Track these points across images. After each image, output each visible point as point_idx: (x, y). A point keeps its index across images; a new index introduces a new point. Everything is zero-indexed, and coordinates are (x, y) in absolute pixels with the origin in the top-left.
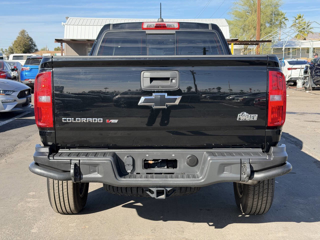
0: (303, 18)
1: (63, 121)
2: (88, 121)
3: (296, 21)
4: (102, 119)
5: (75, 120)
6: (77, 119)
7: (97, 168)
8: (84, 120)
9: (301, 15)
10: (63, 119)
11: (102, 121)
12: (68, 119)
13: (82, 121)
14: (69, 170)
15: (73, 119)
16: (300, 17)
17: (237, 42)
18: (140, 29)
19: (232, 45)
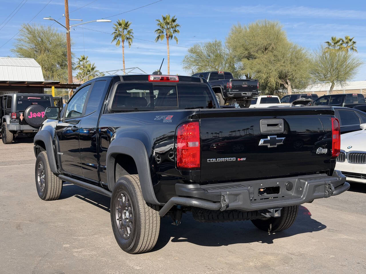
0: (87, 60)
1: (208, 161)
2: (225, 161)
3: (80, 62)
4: (235, 158)
5: (216, 160)
6: (218, 159)
7: (238, 197)
8: (223, 159)
9: (86, 57)
10: (208, 160)
11: (235, 160)
12: (211, 159)
13: (222, 161)
14: (219, 201)
15: (215, 159)
16: (84, 59)
17: (58, 86)
18: (147, 81)
19: (53, 87)
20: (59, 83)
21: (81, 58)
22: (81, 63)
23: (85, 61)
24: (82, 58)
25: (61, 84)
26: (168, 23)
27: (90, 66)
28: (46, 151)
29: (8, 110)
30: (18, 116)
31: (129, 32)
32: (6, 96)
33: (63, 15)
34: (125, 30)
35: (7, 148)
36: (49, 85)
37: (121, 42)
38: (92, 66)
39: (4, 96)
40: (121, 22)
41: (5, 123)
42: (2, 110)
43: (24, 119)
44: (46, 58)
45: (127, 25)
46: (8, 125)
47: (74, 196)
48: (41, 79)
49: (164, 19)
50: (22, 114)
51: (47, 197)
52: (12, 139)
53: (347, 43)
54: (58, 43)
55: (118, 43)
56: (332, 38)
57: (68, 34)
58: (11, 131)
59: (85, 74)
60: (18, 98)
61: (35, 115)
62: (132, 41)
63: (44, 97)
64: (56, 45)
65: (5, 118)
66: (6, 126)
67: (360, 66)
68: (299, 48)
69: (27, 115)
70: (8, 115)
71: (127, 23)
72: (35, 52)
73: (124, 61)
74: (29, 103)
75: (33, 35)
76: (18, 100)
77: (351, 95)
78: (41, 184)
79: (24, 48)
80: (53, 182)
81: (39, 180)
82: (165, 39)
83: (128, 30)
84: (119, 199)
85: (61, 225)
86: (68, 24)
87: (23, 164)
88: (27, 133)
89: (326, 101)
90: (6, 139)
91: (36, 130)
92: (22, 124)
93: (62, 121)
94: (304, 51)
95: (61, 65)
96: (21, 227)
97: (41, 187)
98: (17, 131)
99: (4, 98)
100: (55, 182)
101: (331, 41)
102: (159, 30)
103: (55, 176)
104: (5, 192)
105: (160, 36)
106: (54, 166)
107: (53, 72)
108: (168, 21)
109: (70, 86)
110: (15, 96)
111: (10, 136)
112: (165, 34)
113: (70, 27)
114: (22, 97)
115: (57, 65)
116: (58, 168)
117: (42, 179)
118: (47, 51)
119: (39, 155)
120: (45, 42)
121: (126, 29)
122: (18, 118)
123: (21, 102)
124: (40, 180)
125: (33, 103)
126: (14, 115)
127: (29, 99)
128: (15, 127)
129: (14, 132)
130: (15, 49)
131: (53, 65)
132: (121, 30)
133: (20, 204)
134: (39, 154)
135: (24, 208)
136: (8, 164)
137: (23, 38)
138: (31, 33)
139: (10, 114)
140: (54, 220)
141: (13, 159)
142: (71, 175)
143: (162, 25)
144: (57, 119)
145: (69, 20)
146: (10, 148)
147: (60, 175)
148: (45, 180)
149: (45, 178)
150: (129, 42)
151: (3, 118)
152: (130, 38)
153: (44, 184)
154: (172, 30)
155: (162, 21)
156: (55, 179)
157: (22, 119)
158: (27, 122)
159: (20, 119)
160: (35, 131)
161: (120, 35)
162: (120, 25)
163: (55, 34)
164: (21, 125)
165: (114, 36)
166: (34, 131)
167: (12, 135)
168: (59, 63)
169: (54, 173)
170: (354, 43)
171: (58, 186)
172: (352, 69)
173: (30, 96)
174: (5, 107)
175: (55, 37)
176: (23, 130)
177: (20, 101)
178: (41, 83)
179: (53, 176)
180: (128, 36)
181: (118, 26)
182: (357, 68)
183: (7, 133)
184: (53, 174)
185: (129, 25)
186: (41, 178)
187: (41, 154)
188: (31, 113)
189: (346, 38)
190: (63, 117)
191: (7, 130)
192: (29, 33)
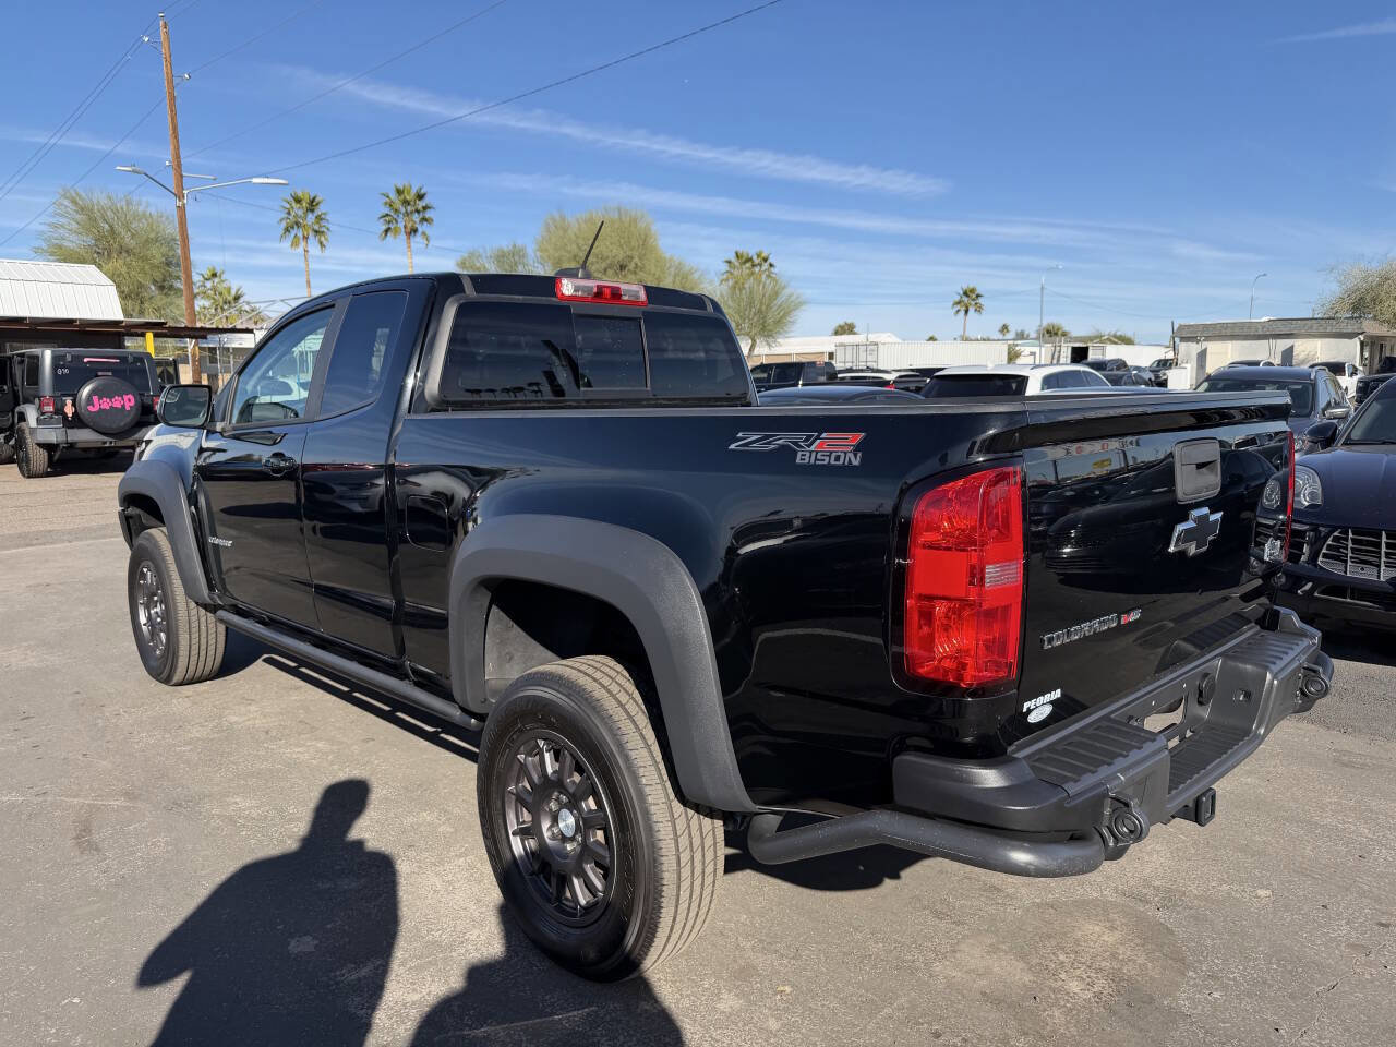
0: (223, 278)
3: (207, 282)
9: (218, 271)
16: (214, 275)
17: (161, 330)
18: (554, 299)
19: (149, 335)
20: (165, 323)
21: (207, 274)
22: (209, 284)
23: (216, 280)
24: (210, 274)
25: (170, 327)
26: (406, 203)
27: (229, 293)
28: (164, 529)
29: (32, 392)
30: (59, 405)
31: (319, 218)
32: (22, 355)
33: (167, 163)
34: (310, 215)
35: (32, 489)
36: (138, 330)
37: (301, 240)
38: (233, 293)
39: (18, 355)
40: (300, 195)
41: (23, 424)
42: (14, 390)
43: (75, 414)
44: (124, 270)
45: (312, 205)
46: (33, 431)
47: (260, 660)
48: (116, 314)
49: (399, 192)
50: (69, 402)
51: (178, 677)
52: (46, 463)
53: (760, 265)
54: (152, 235)
55: (295, 244)
56: (737, 254)
57: (182, 210)
58: (41, 445)
59: (219, 310)
60: (56, 360)
61: (106, 404)
62: (326, 239)
63: (130, 359)
64: (147, 241)
65: (23, 410)
66: (27, 431)
67: (803, 307)
68: (687, 269)
69: (83, 403)
70: (32, 403)
71: (314, 199)
72: (95, 255)
73: (308, 283)
74: (90, 373)
75: (89, 217)
76: (55, 366)
77: (813, 364)
78: (153, 634)
79: (66, 244)
80: (194, 630)
81: (143, 619)
82: (403, 236)
83: (316, 214)
84: (521, 757)
85: (250, 808)
86: (181, 186)
87: (81, 540)
88: (86, 450)
89: (765, 375)
90: (28, 466)
91: (111, 442)
92: (73, 428)
93: (221, 433)
94: (696, 276)
95: (162, 288)
96: (96, 837)
97: (152, 640)
98: (57, 445)
99: (17, 359)
100: (203, 628)
101: (733, 259)
102: (387, 215)
103: (203, 611)
104: (29, 652)
105: (389, 228)
106: (196, 580)
107: (142, 303)
108: (408, 198)
109: (192, 333)
110: (47, 356)
111: (39, 458)
112: (401, 225)
113: (185, 192)
114: (69, 358)
115: (153, 287)
116: (211, 588)
117: (153, 616)
118: (124, 254)
119: (140, 540)
120: (120, 234)
121: (312, 211)
122: (59, 411)
123: (66, 371)
124: (149, 618)
125: (100, 373)
126: (48, 405)
127: (89, 362)
128: (53, 435)
129: (49, 447)
130: (44, 246)
131: (141, 286)
132: (300, 213)
133: (83, 705)
134: (138, 535)
135: (96, 725)
136: (35, 542)
137: (63, 221)
138: (82, 209)
139: (37, 401)
140: (218, 785)
141: (51, 523)
142: (268, 617)
143: (395, 206)
144: (202, 427)
145: (182, 176)
146: (41, 489)
147: (221, 613)
148: (168, 623)
149: (168, 615)
150: (321, 243)
151: (17, 410)
152: (323, 232)
153: (163, 635)
154: (416, 217)
155: (393, 196)
156: (203, 619)
157: (70, 415)
158: (86, 422)
159: (65, 415)
160: (107, 445)
161: (298, 224)
162: (298, 201)
163: (144, 214)
164: (69, 431)
165: (284, 224)
166: (105, 443)
167: (46, 454)
168: (155, 282)
169: (197, 603)
170: (771, 265)
171: (212, 642)
172: (786, 314)
173: (91, 356)
174: (23, 384)
175: (144, 221)
176: (76, 443)
177: (63, 367)
178: (116, 323)
179: (194, 612)
180: (316, 227)
181: (294, 204)
182: (795, 313)
183: (30, 451)
184: (193, 605)
185: (317, 204)
186: (149, 614)
187: (148, 539)
188: (95, 398)
189: (758, 256)
190: (223, 420)
191: (30, 441)
192: (77, 212)
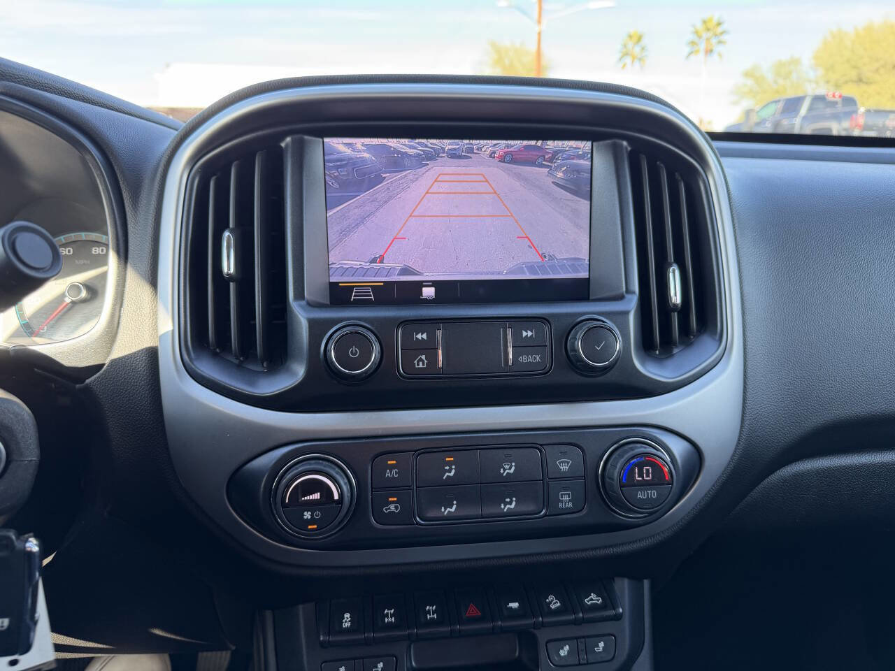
26: (708, 30)
31: (643, 49)
34: (637, 47)
37: (628, 65)
40: (632, 32)
49: (704, 22)
55: (624, 67)
62: (646, 63)
71: (642, 34)
82: (702, 56)
83: (641, 46)
102: (693, 41)
105: (692, 51)
108: (710, 26)
112: (702, 48)
121: (639, 43)
132: (630, 45)
143: (699, 34)
150: (641, 65)
152: (643, 58)
154: (714, 41)
155: (700, 26)
161: (627, 54)
162: (630, 37)
165: (618, 56)
180: (640, 56)
185: (643, 38)
